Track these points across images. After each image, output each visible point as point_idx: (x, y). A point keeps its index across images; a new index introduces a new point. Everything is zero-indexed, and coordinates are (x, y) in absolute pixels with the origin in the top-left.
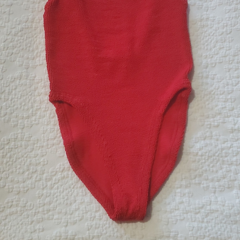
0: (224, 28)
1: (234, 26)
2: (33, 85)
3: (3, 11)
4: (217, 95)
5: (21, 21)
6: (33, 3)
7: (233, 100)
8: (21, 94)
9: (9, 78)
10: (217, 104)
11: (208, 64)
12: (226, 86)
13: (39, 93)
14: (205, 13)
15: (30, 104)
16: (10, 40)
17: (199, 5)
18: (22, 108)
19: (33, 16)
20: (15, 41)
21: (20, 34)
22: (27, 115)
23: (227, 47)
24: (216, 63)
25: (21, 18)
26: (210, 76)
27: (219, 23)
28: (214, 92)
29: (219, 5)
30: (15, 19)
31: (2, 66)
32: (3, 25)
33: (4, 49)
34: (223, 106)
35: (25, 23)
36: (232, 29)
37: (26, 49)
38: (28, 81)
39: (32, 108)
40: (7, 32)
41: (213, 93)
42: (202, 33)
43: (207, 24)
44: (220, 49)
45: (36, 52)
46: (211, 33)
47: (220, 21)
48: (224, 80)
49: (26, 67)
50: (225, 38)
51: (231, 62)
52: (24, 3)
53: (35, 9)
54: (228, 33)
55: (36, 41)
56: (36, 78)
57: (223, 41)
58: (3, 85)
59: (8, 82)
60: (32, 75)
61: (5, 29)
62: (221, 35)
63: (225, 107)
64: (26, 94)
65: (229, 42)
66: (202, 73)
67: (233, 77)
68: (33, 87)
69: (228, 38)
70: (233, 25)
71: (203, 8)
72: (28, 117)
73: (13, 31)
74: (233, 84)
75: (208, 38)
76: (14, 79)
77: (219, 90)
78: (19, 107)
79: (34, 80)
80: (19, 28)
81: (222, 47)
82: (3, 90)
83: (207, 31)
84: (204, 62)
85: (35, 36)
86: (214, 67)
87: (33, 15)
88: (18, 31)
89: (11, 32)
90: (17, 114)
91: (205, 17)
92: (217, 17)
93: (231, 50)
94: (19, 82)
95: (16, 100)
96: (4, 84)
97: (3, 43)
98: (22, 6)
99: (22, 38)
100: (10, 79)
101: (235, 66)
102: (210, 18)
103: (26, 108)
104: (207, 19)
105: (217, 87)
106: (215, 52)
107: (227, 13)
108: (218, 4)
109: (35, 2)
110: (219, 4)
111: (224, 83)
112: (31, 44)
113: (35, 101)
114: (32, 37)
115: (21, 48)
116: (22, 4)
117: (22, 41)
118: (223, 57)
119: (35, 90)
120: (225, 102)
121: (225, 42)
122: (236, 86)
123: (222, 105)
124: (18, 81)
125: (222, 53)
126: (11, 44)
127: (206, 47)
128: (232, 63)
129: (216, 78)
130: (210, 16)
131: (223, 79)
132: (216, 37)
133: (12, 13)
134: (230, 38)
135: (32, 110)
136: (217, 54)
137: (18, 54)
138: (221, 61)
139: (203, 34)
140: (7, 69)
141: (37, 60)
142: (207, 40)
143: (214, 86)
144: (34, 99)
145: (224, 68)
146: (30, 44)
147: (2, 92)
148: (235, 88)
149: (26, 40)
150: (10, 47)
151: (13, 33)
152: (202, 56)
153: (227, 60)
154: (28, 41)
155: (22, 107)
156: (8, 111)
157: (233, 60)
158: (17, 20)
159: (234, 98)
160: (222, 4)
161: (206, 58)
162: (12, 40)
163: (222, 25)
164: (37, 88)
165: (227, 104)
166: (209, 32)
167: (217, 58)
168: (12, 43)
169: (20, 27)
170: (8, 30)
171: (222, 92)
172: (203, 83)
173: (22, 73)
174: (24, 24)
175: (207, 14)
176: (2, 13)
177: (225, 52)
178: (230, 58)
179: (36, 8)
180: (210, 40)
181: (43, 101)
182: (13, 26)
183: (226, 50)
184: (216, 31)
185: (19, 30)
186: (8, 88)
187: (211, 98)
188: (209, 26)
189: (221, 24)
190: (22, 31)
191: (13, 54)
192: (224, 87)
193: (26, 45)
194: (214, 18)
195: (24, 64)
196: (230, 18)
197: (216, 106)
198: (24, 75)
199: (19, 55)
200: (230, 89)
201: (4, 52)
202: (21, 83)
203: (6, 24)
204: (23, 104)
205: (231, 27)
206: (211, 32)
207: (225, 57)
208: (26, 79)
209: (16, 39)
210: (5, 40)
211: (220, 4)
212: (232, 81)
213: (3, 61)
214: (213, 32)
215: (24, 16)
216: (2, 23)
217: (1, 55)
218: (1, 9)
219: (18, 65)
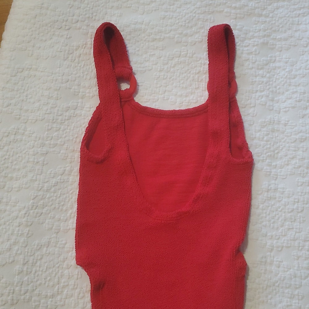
0: (294, 204)
1: (307, 204)
2: (61, 254)
3: (36, 160)
4: (282, 287)
5: (57, 173)
6: (73, 151)
7: (300, 297)
8: (47, 265)
9: (34, 245)
10: (282, 299)
11: (273, 247)
12: (293, 278)
13: (68, 265)
14: (273, 182)
15: (56, 280)
16: (41, 197)
17: (267, 172)
18: (47, 285)
19: (71, 168)
20: (46, 198)
21: (53, 189)
22: (51, 294)
23: (296, 228)
24: (283, 247)
25: (57, 170)
26: (275, 263)
27: (289, 197)
28: (279, 284)
29: (290, 175)
30: (49, 171)
31: (28, 229)
32: (34, 178)
33: (33, 208)
34: (289, 304)
35: (60, 176)
36: (304, 208)
37: (59, 208)
38: (57, 249)
39: (58, 284)
40: (39, 187)
41: (277, 284)
42: (269, 206)
43: (275, 195)
44: (289, 229)
45: (70, 212)
47: (291, 195)
48: (291, 270)
49: (56, 231)
50: (295, 217)
51: (300, 248)
52: (61, 152)
53: (75, 159)
54: (300, 211)
55: (72, 198)
56: (66, 246)
57: (293, 220)
58: (26, 253)
59: (33, 250)
60: (62, 241)
61: (37, 182)
62: (290, 212)
63: (291, 305)
64: (52, 266)
65: (300, 223)
66: (265, 257)
67: (302, 267)
68: (62, 258)
69: (299, 218)
70: (305, 202)
71: (271, 175)
72: (53, 296)
73: (46, 185)
74: (301, 276)
76: (40, 246)
77: (284, 281)
78: (43, 283)
79: (64, 247)
80: (52, 182)
81: (291, 227)
82: (26, 261)
83: (274, 205)
84: (268, 244)
85: (71, 192)
86: (280, 251)
87: (71, 166)
88: (51, 186)
90: (39, 291)
91: (273, 186)
92: (288, 190)
93: (302, 233)
94: (46, 251)
95: (40, 273)
96: (28, 252)
97: (32, 201)
98: (59, 154)
99: (55, 195)
100: (36, 246)
101: (306, 253)
102: (279, 189)
103: (51, 284)
104: (276, 190)
105: (282, 278)
106: (282, 233)
107: (300, 186)
108: (289, 173)
109: (75, 150)
110: (291, 174)
111: (291, 275)
113: (62, 276)
114: (67, 193)
115: (53, 206)
116: (59, 153)
117: (54, 198)
118: (291, 240)
119: (64, 262)
120: (291, 298)
121: (294, 221)
122: (305, 279)
123: (287, 302)
124: (45, 249)
125: (291, 235)
127: (272, 225)
128: (301, 250)
129: (282, 266)
130: (279, 186)
132: (284, 214)
133: (47, 164)
134: (301, 218)
135: (58, 287)
136: (285, 235)
138: (289, 245)
139: (270, 208)
140: (33, 233)
141: (70, 222)
142: (274, 216)
143: (279, 275)
144: (62, 272)
145: (292, 254)
146: (63, 203)
147: (25, 262)
148: (304, 282)
149: (60, 197)
150: (39, 206)
151: (45, 189)
152: (266, 235)
153: (297, 245)
154: (61, 198)
155: (47, 283)
156: (30, 287)
157: (303, 246)
158: (52, 172)
159: (302, 295)
160: (294, 174)
161: (271, 238)
162: (43, 197)
163: (293, 200)
164: (67, 258)
165: (294, 302)
166: (277, 206)
167: (284, 240)
168: (42, 201)
169: (54, 181)
170: (39, 184)
171: (288, 286)
172: (266, 270)
173: (50, 239)
174: (59, 178)
175: (276, 184)
176: (35, 163)
177: (294, 234)
178: (300, 243)
179: (76, 158)
180: (277, 216)
181: (73, 276)
182: (46, 180)
183: (296, 232)
184: (285, 206)
185: (53, 185)
186: (32, 258)
187: (274, 291)
188: (277, 199)
189: (291, 198)
190: (56, 185)
191: (43, 214)
192: (291, 279)
193: (58, 204)
194: (284, 190)
195: (54, 228)
196: (302, 193)
197: (281, 302)
198: (52, 242)
199: (50, 215)
200: (297, 283)
201: (32, 212)
202: (48, 252)
203: (38, 176)
204: (49, 278)
205: (304, 204)
206: (279, 207)
207: (294, 240)
208: (55, 246)
209: (48, 196)
210: (35, 197)
212: (301, 272)
213: (29, 223)
214: (282, 207)
215: (61, 168)
216: (34, 175)
217: (28, 216)
218: (34, 158)
219: (47, 229)
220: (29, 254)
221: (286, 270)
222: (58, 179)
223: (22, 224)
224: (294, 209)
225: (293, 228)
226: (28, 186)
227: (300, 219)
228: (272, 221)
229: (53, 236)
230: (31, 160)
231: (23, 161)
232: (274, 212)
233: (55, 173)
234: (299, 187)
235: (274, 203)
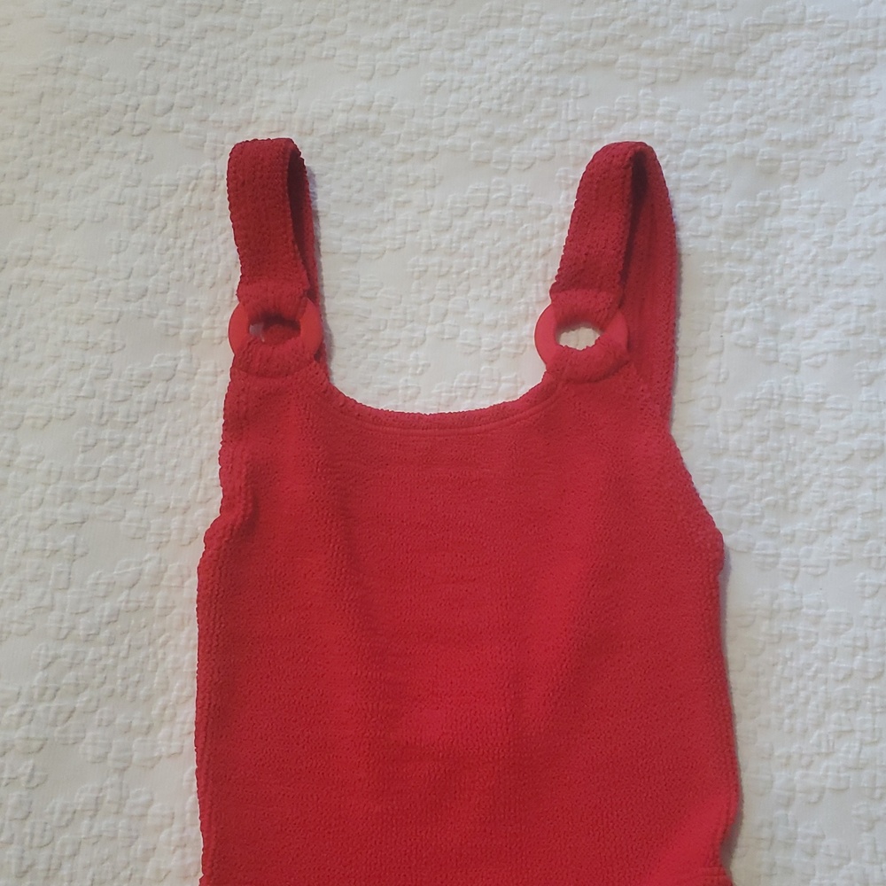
0: (854, 655)
2: (137, 838)
3: (49, 546)
5: (115, 583)
6: (165, 512)
8: (94, 874)
9: (52, 813)
11: (793, 790)
13: (158, 871)
14: (787, 586)
16: (67, 660)
17: (765, 555)
19: (160, 563)
20: (86, 661)
21: (105, 634)
23: (863, 731)
24: (822, 791)
25: (115, 572)
26: (799, 841)
27: (836, 633)
29: (839, 563)
30: (93, 576)
31: (31, 762)
32: (46, 602)
33: (44, 694)
35: (126, 592)
37: (123, 694)
38: (122, 823)
40: (61, 628)
42: (775, 665)
43: (795, 630)
44: (840, 734)
45: (160, 702)
46: (809, 669)
47: (842, 627)
48: (852, 863)
49: (120, 765)
50: (857, 696)
51: (878, 793)
52: (129, 515)
53: (170, 535)
54: (871, 676)
55: (163, 659)
56: (151, 811)
57: (851, 705)
58: (28, 838)
59: (48, 827)
60: (137, 795)
61: (54, 615)
62: (843, 681)
64: (110, 876)
65: (875, 714)
66: (771, 824)
68: (139, 847)
69: (869, 697)
71: (780, 566)
73: (83, 621)
75: (794, 685)
76: (67, 817)
79: (143, 816)
80: (103, 610)
81: (845, 728)
82: (27, 863)
83: (791, 659)
84: (778, 783)
85: (161, 640)
86: (815, 803)
87: (161, 559)
88: (100, 623)
89: (73, 628)
91: (786, 601)
92: (831, 610)
93: (880, 746)
94: (91, 828)
96: (32, 836)
97: (40, 675)
98: (122, 523)
99: (113, 650)
100: (56, 816)
102: (804, 610)
104: (795, 610)
106: (819, 745)
107: (868, 598)
108: (833, 557)
109: (171, 507)
110: (840, 560)
111: (851, 878)
112: (142, 671)
114: (149, 644)
115: (107, 687)
116: (123, 517)
117: (110, 661)
118: (849, 769)
119: (146, 860)
121: (856, 709)
124: (86, 822)
125: (848, 752)
126: (70, 677)
127: (787, 721)
128: (881, 798)
129: (822, 851)
130: (804, 599)
131: (849, 859)
132: (824, 687)
133: (84, 555)
134: (878, 699)
136: (828, 755)
137: (94, 711)
138: (843, 785)
139: (779, 667)
140: (47, 776)
141: (160, 735)
142: (792, 692)
143: (815, 881)
145: (854, 812)
146: (138, 675)
147: (24, 868)
149: (127, 657)
150: (64, 687)
151: (81, 633)
152: (771, 755)
153: (866, 785)
154: (132, 660)
158: (101, 581)
160: (847, 561)
161: (786, 765)
162: (73, 658)
163: (849, 642)
164: (154, 849)
166: (802, 662)
167: (827, 769)
168: (72, 674)
169: (107, 607)
170: (61, 620)
172: (773, 865)
173: (101, 790)
174: (123, 597)
175: (794, 593)
176: (47, 554)
177: (857, 749)
178: (875, 777)
179: (174, 532)
180: (802, 694)
182: (83, 606)
183: (862, 743)
184: (827, 661)
185: (105, 620)
186: (45, 853)
188: (801, 640)
189: (843, 636)
190: (116, 621)
191: (75, 715)
193: (124, 679)
194: (821, 612)
195: (111, 755)
196: (877, 618)
198: (108, 798)
199: (97, 717)
201: (41, 707)
202: (95, 832)
203: (58, 596)
205: (882, 654)
206: (809, 666)
207: (858, 768)
208: (117, 813)
209: (90, 656)
210: (49, 660)
211: (840, 558)
212: (882, 869)
213: (35, 745)
214: (816, 665)
215: (128, 565)
216: (44, 594)
217: (31, 720)
218: (45, 539)
219: (89, 758)
220: (36, 841)
221: (836, 863)
222: (121, 602)
223: (13, 746)
224: (852, 670)
225: (852, 731)
226: (27, 627)
227: (873, 701)
228: (789, 709)
229: (108, 782)
230: (36, 544)
231: (11, 550)
232: (791, 680)
233: (109, 584)
234: (868, 603)
235: (792, 654)
